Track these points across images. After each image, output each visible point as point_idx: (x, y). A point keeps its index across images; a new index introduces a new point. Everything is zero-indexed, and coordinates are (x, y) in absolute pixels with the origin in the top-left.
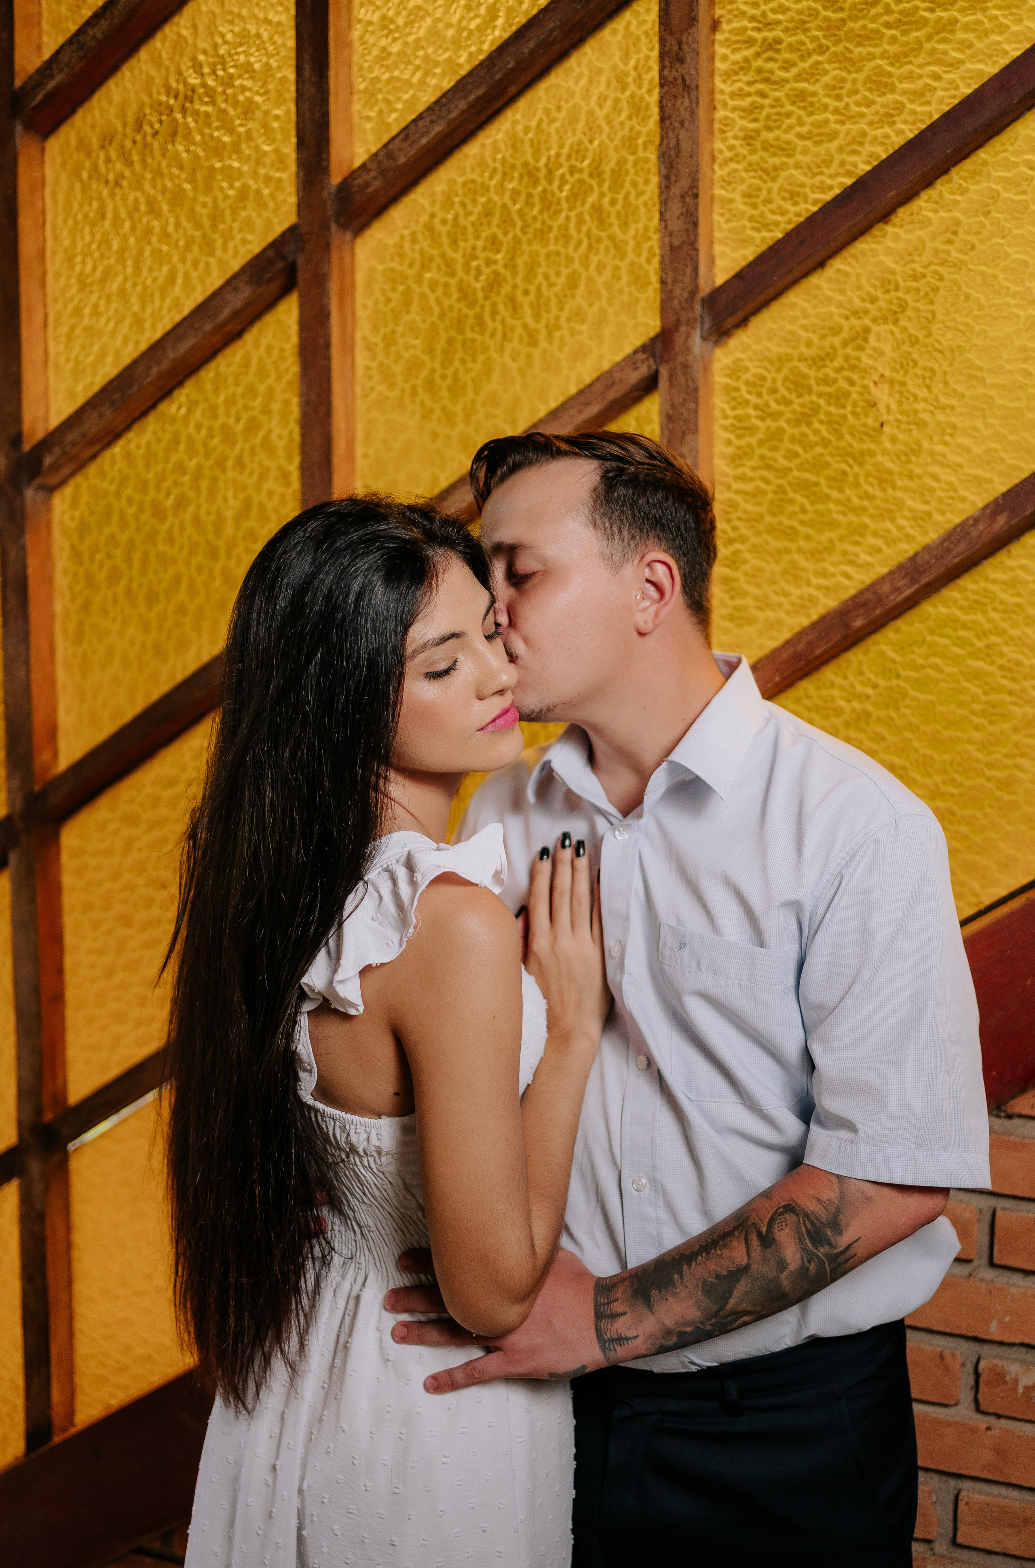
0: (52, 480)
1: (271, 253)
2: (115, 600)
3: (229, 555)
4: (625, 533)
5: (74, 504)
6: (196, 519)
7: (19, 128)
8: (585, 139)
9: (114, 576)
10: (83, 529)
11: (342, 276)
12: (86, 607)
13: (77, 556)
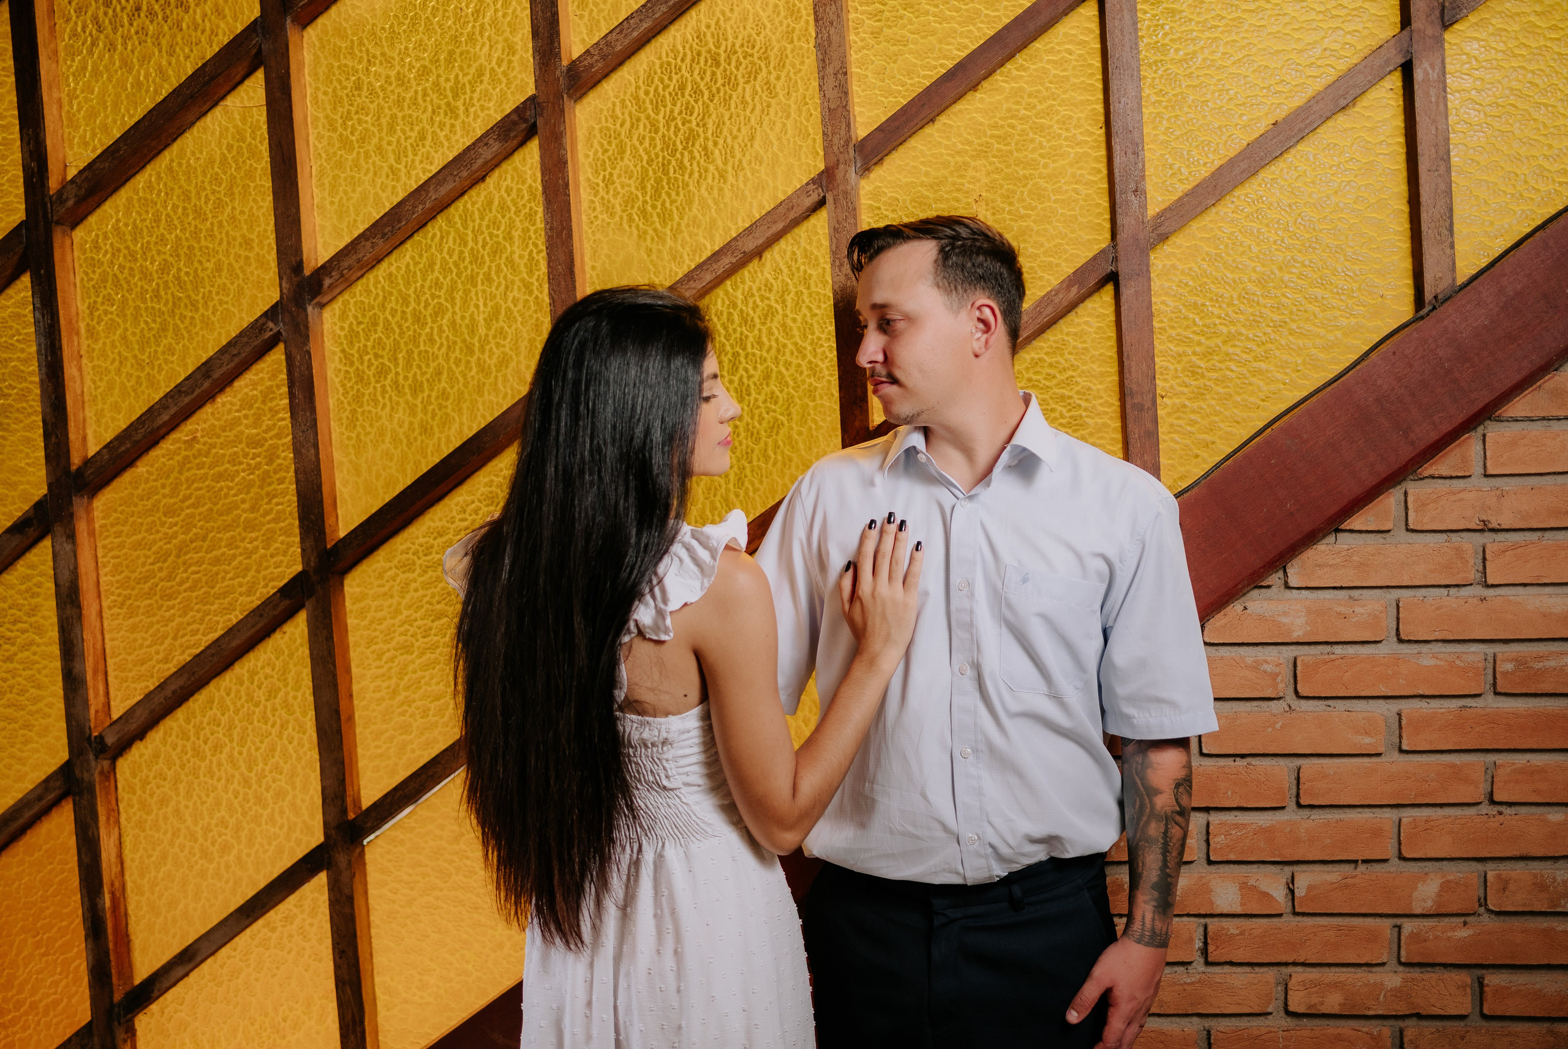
0: (325, 299)
1: (515, 117)
2: (384, 391)
3: (482, 349)
4: (959, 287)
5: (343, 316)
6: (453, 323)
7: (289, 21)
8: (753, 33)
9: (382, 372)
10: (352, 336)
11: (572, 133)
12: (358, 398)
13: (347, 358)
